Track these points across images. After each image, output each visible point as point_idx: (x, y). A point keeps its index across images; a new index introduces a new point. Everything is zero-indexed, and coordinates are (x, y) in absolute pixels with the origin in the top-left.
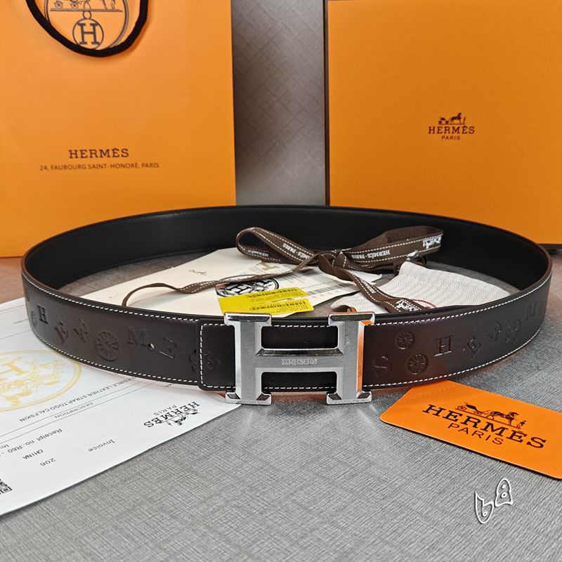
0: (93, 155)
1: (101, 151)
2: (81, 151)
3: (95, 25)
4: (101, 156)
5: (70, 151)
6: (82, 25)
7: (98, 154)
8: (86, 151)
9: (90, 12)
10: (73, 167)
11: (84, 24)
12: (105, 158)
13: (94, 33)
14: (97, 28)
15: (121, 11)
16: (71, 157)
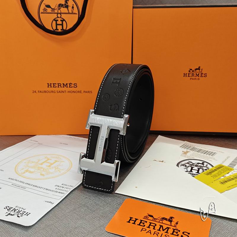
0: (60, 86)
1: (64, 84)
2: (53, 84)
3: (63, 20)
4: (63, 87)
5: (48, 84)
6: (56, 21)
7: (62, 85)
8: (56, 84)
9: (60, 14)
10: (49, 92)
11: (58, 20)
12: (65, 88)
13: (62, 25)
14: (64, 22)
15: (77, 14)
16: (48, 87)
